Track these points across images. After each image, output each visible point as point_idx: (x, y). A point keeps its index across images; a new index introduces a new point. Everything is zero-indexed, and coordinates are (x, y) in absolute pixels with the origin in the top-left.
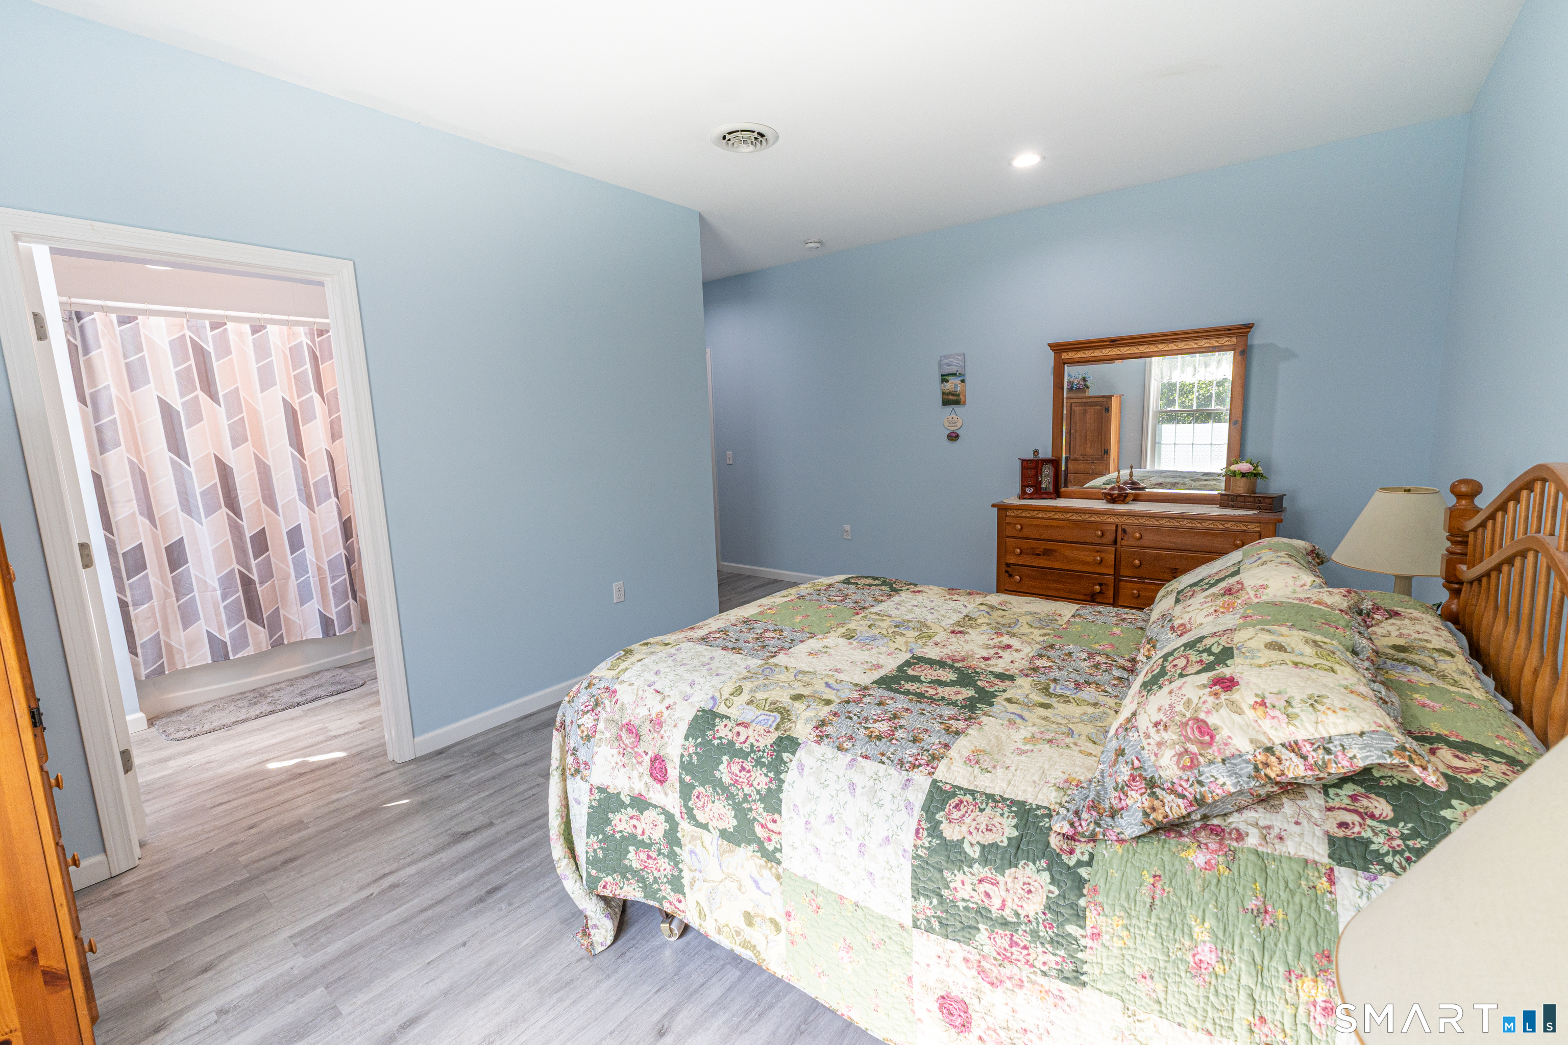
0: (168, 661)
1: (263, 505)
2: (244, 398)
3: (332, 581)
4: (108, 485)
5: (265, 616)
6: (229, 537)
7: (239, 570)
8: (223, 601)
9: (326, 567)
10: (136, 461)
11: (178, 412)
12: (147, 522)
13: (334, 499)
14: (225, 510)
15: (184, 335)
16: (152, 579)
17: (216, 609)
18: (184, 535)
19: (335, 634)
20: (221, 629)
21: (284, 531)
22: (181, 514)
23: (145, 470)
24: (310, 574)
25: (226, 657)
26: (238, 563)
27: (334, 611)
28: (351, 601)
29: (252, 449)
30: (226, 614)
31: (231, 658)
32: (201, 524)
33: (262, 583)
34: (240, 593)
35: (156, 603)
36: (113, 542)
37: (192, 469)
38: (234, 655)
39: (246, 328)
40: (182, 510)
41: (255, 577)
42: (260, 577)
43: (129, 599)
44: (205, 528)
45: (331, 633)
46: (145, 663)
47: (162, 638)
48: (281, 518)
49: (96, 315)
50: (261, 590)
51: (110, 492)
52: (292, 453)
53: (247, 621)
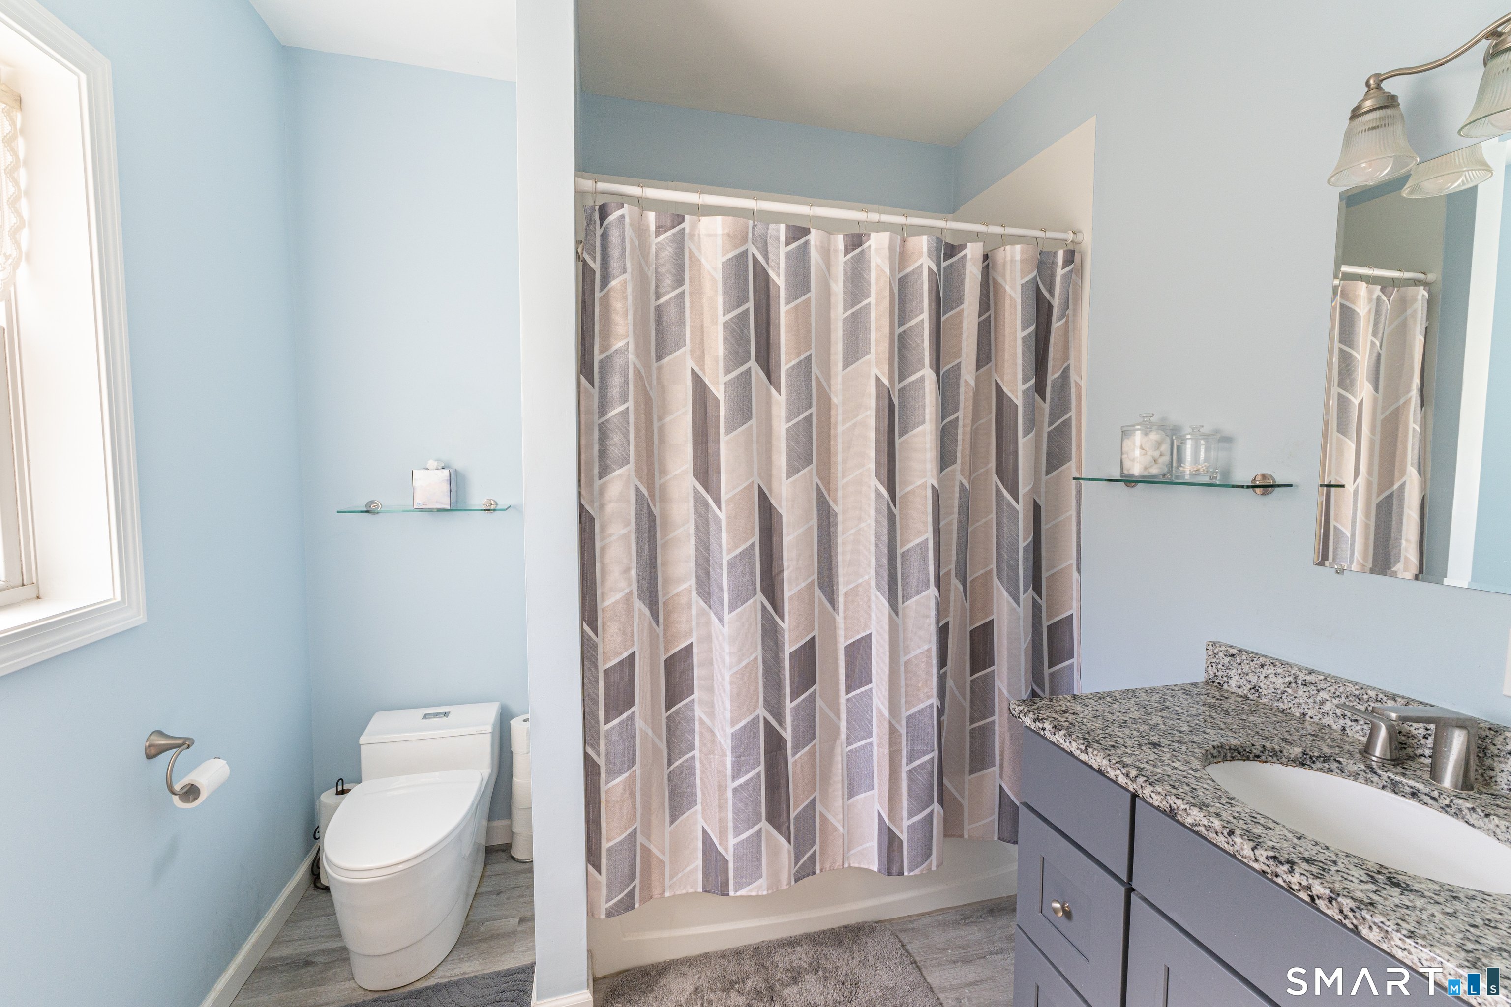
0: (642, 886)
1: (818, 592)
2: (817, 377)
3: (910, 761)
4: (602, 539)
5: (793, 815)
6: (759, 653)
7: (765, 719)
8: (735, 778)
9: (902, 729)
10: (646, 493)
11: (718, 401)
12: (647, 611)
13: (933, 591)
14: (760, 597)
15: (746, 252)
16: (639, 723)
17: (722, 792)
18: (694, 639)
19: (901, 873)
20: (722, 833)
21: (842, 644)
22: (696, 599)
23: (656, 511)
24: (874, 739)
25: (725, 893)
26: (767, 706)
27: (906, 823)
28: (936, 807)
29: (816, 479)
30: (734, 804)
31: (732, 893)
32: (722, 623)
33: (796, 749)
34: (761, 768)
35: (638, 772)
36: (595, 646)
37: (722, 515)
38: (736, 891)
39: (839, 242)
40: (699, 593)
41: (788, 736)
42: (795, 737)
43: (601, 761)
44: (725, 631)
45: (895, 869)
46: (609, 888)
47: (640, 839)
48: (840, 619)
49: (626, 210)
50: (795, 760)
51: (602, 549)
52: (877, 490)
53: (764, 825)
